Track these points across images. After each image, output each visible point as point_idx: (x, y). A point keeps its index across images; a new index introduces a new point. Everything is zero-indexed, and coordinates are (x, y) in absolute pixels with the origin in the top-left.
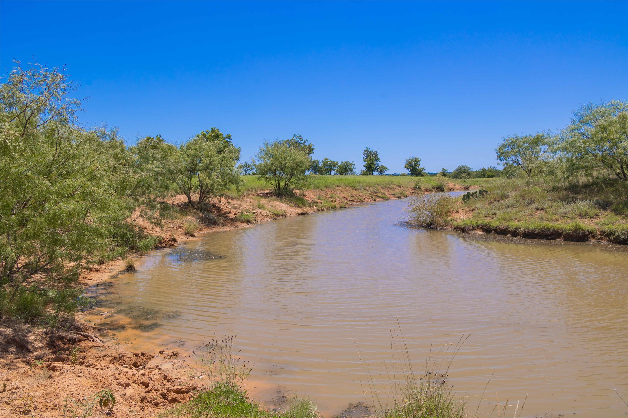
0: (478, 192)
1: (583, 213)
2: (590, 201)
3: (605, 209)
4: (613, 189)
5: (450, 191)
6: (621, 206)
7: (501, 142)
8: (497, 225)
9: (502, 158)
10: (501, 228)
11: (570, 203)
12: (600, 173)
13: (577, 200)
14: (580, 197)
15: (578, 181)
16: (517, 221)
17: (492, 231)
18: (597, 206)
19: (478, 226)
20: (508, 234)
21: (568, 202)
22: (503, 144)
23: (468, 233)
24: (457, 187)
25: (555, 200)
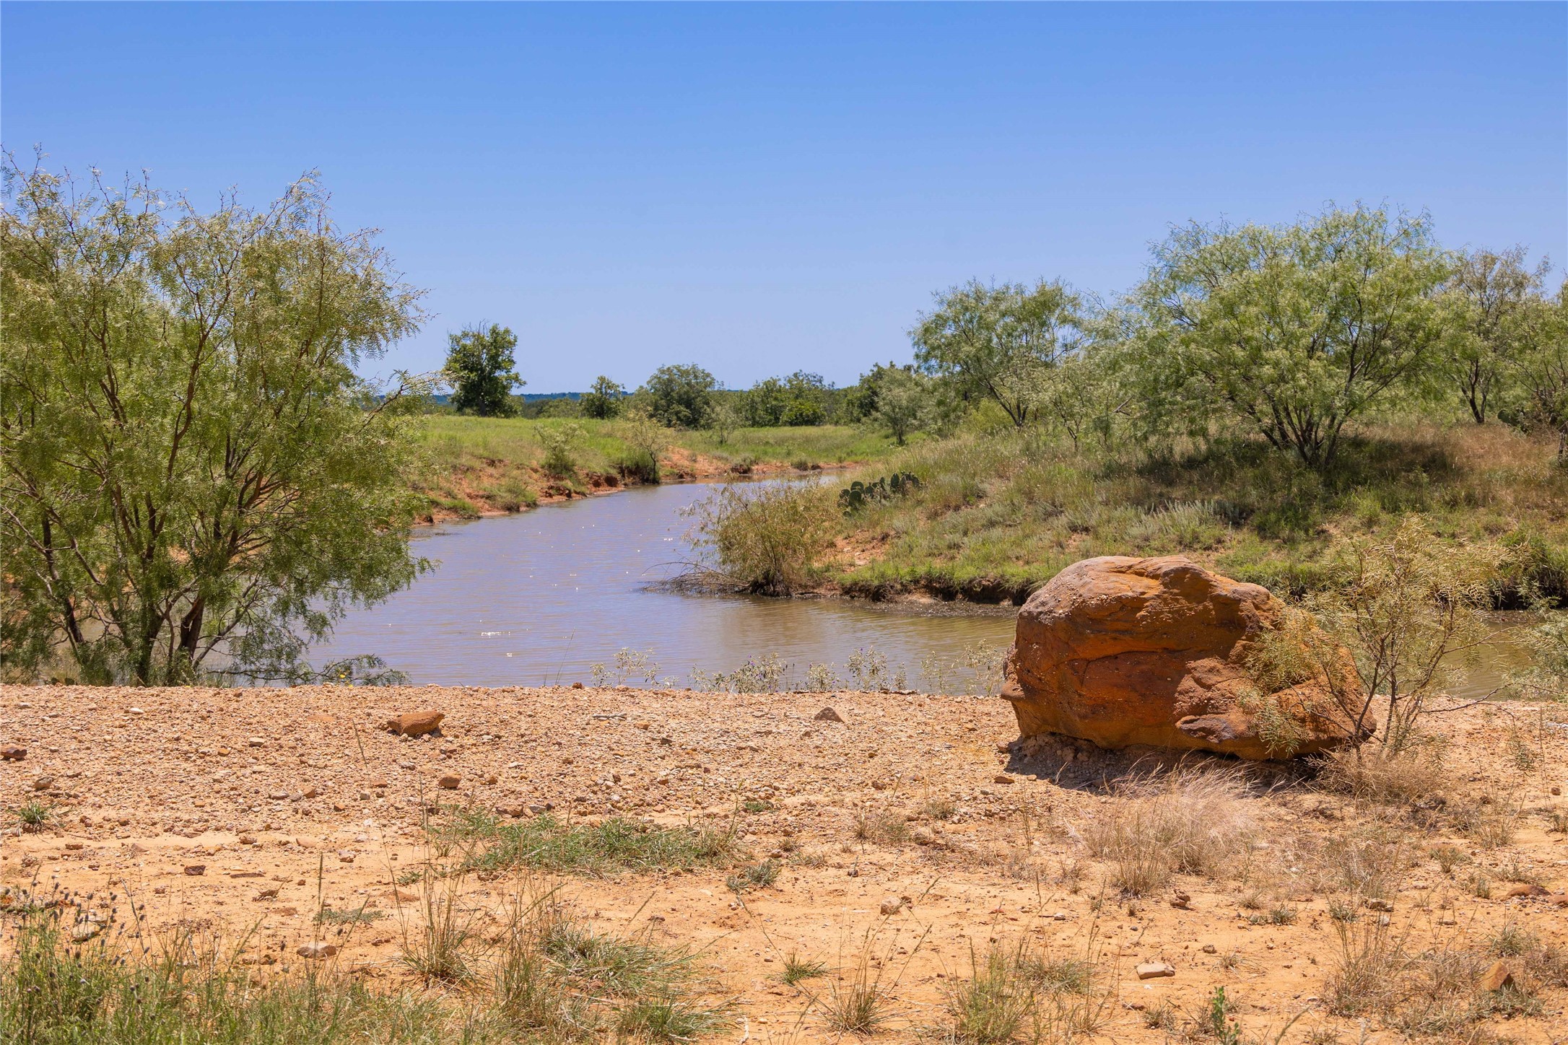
0: (888, 481)
1: (1188, 537)
2: (1203, 505)
3: (1237, 525)
4: (1257, 472)
5: (682, 482)
6: (1273, 516)
7: (931, 309)
8: (971, 576)
9: (933, 362)
10: (984, 583)
11: (1155, 510)
12: (1224, 428)
13: (1173, 503)
14: (1177, 493)
15: (1171, 450)
16: (1021, 563)
17: (957, 592)
18: (1218, 517)
19: (916, 582)
20: (1002, 600)
21: (1149, 509)
22: (938, 316)
23: (890, 601)
24: (703, 465)
25: (1117, 504)
